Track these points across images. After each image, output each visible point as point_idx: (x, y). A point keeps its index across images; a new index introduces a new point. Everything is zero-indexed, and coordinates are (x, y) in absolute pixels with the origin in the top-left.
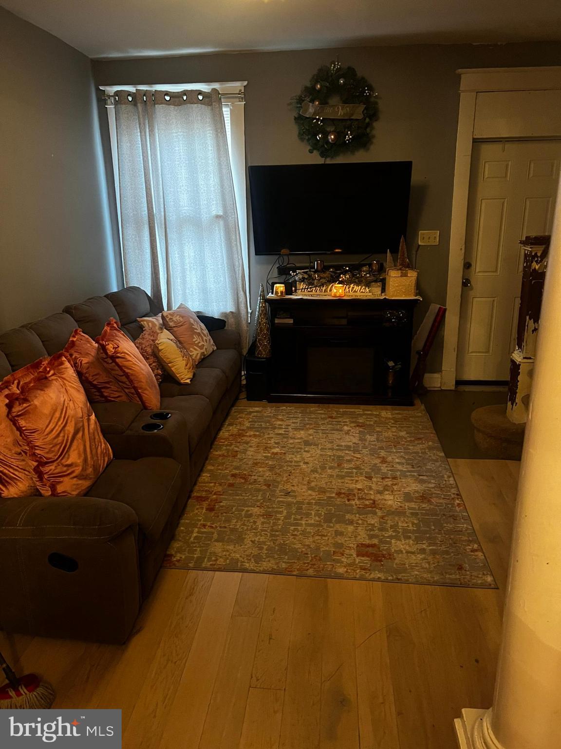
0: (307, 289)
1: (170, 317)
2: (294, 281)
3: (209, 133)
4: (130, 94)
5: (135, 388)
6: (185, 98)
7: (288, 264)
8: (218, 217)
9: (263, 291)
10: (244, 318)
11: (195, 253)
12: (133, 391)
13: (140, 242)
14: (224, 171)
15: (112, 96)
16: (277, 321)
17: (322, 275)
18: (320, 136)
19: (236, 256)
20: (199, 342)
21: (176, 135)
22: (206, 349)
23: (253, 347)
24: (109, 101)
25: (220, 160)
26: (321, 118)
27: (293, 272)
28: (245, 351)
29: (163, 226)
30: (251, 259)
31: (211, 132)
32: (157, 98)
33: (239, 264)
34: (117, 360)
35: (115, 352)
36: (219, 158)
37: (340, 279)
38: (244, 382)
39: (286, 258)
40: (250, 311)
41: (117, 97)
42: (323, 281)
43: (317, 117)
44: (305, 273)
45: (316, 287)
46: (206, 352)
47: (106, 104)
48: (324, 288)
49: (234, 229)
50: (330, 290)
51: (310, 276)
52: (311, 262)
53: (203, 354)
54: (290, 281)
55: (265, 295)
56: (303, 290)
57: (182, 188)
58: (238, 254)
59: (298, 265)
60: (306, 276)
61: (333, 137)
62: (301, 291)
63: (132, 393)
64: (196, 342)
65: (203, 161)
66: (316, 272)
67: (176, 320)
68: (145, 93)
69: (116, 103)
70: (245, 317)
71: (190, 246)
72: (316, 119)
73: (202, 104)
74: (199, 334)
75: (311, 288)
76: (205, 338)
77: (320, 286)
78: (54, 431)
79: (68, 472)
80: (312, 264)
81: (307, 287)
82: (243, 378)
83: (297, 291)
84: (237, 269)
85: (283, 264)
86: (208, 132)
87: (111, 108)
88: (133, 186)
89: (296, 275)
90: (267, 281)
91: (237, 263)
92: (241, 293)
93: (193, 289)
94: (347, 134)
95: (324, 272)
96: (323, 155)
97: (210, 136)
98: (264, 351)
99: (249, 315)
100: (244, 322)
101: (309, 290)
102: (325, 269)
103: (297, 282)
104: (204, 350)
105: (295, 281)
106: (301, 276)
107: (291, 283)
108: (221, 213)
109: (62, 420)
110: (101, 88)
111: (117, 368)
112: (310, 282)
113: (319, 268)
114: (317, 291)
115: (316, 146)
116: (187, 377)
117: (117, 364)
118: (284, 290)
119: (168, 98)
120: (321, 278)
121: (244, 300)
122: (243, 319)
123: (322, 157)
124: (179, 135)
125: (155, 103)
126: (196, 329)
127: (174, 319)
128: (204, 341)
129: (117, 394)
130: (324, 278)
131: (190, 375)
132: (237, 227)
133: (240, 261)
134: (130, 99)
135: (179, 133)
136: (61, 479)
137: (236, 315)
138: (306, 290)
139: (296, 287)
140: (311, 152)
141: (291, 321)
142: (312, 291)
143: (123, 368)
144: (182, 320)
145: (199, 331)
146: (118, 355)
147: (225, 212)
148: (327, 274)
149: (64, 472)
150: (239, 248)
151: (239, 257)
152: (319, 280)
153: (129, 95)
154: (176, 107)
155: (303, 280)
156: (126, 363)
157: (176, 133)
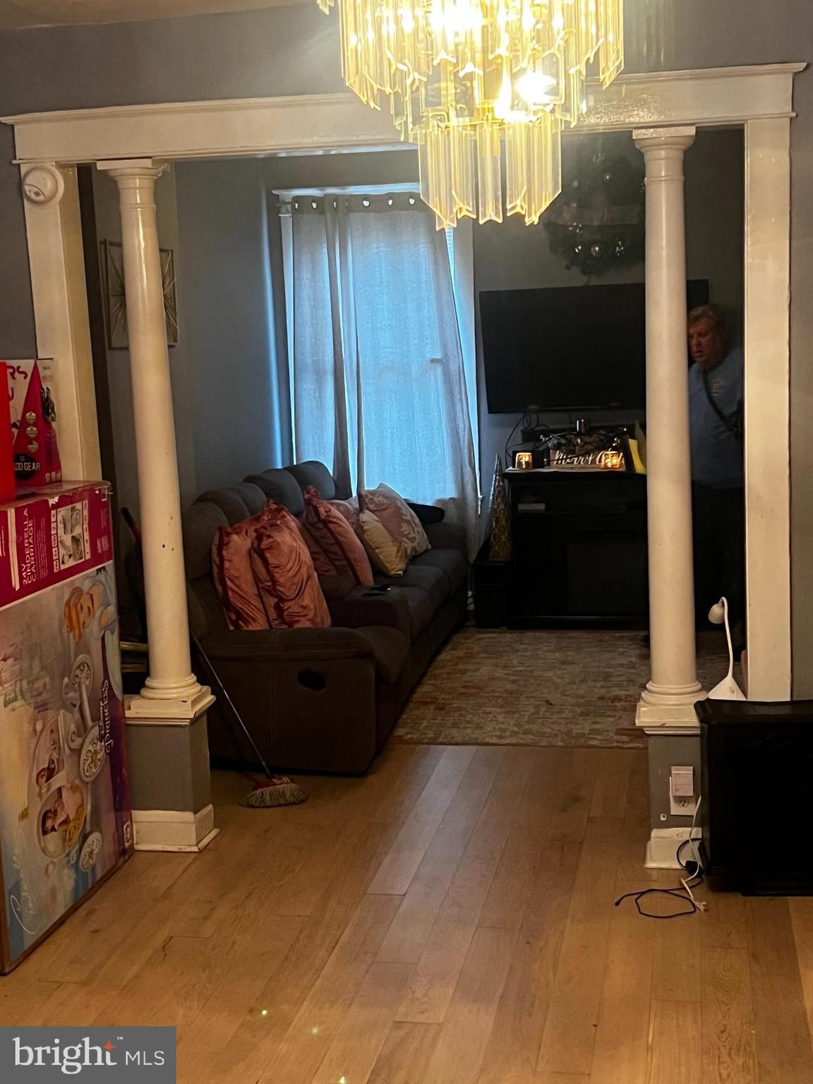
0: (566, 459)
1: (370, 497)
2: (545, 450)
3: (423, 247)
4: (314, 199)
5: (348, 560)
6: (390, 202)
7: (537, 426)
8: (434, 361)
9: (500, 464)
10: (472, 506)
11: (399, 413)
12: (345, 563)
13: (320, 400)
14: (445, 299)
15: (289, 203)
16: (521, 507)
17: (587, 439)
18: (580, 248)
19: (461, 414)
20: (409, 533)
21: (377, 250)
22: (418, 543)
23: (486, 548)
24: (283, 209)
25: (438, 283)
26: (580, 226)
27: (545, 436)
28: (473, 557)
29: (355, 376)
30: (482, 419)
31: (426, 245)
32: (352, 204)
33: (465, 427)
34: (331, 526)
35: (328, 515)
36: (437, 280)
37: (614, 445)
38: (471, 607)
39: (534, 417)
40: (480, 496)
41: (297, 205)
42: (589, 447)
43: (575, 224)
44: (563, 437)
45: (578, 456)
46: (419, 547)
47: (279, 212)
48: (591, 458)
49: (457, 378)
50: (600, 461)
51: (569, 441)
52: (571, 423)
53: (414, 549)
54: (541, 449)
55: (503, 469)
56: (560, 462)
57: (384, 322)
58: (463, 412)
59: (552, 427)
60: (563, 441)
61: (597, 248)
62: (557, 463)
63: (344, 566)
64: (405, 533)
65: (414, 285)
66: (579, 434)
67: (378, 502)
68: (336, 198)
69: (294, 212)
70: (474, 504)
71: (393, 403)
72: (572, 226)
73: (414, 210)
74: (408, 522)
75: (571, 458)
76: (416, 529)
77: (583, 455)
78: (293, 570)
79: (302, 614)
80: (573, 425)
81: (565, 457)
82: (470, 601)
83: (551, 463)
84: (461, 434)
85: (529, 425)
86: (422, 245)
87: (286, 217)
88: (314, 322)
89: (548, 440)
90: (506, 451)
91: (461, 426)
92: (468, 470)
93: (396, 466)
94: (618, 245)
95: (590, 436)
96: (584, 272)
97: (424, 251)
98: (502, 552)
99: (479, 503)
100: (471, 513)
101: (568, 460)
102: (590, 431)
103: (551, 451)
104: (415, 544)
105: (548, 449)
106: (556, 442)
107: (542, 452)
108: (439, 356)
109: (297, 561)
110: (275, 192)
111: (329, 535)
112: (570, 451)
113: (583, 430)
114: (580, 463)
115: (574, 260)
116: (399, 567)
117: (329, 529)
118: (531, 461)
119: (366, 203)
120: (586, 443)
121: (472, 478)
122: (469, 508)
123: (585, 275)
124: (381, 251)
125: (349, 210)
126: (405, 515)
127: (376, 500)
128: (416, 531)
129: (328, 568)
130: (590, 443)
131: (403, 566)
132: (462, 375)
133: (467, 423)
134: (314, 205)
135: (380, 249)
136: (301, 618)
137: (460, 502)
138: (564, 461)
139: (548, 457)
140: (568, 268)
141: (541, 507)
142: (572, 463)
143: (337, 535)
144: (385, 501)
145: (408, 518)
146: (330, 519)
147: (446, 355)
148: (594, 438)
149: (299, 613)
150: (465, 404)
151: (465, 417)
152: (582, 446)
153: (314, 201)
154: (378, 215)
155: (558, 447)
156: (339, 529)
157: (377, 248)
